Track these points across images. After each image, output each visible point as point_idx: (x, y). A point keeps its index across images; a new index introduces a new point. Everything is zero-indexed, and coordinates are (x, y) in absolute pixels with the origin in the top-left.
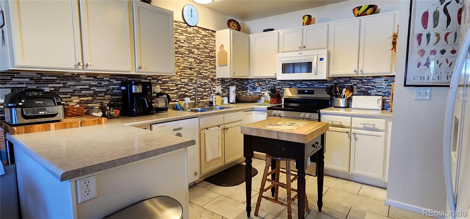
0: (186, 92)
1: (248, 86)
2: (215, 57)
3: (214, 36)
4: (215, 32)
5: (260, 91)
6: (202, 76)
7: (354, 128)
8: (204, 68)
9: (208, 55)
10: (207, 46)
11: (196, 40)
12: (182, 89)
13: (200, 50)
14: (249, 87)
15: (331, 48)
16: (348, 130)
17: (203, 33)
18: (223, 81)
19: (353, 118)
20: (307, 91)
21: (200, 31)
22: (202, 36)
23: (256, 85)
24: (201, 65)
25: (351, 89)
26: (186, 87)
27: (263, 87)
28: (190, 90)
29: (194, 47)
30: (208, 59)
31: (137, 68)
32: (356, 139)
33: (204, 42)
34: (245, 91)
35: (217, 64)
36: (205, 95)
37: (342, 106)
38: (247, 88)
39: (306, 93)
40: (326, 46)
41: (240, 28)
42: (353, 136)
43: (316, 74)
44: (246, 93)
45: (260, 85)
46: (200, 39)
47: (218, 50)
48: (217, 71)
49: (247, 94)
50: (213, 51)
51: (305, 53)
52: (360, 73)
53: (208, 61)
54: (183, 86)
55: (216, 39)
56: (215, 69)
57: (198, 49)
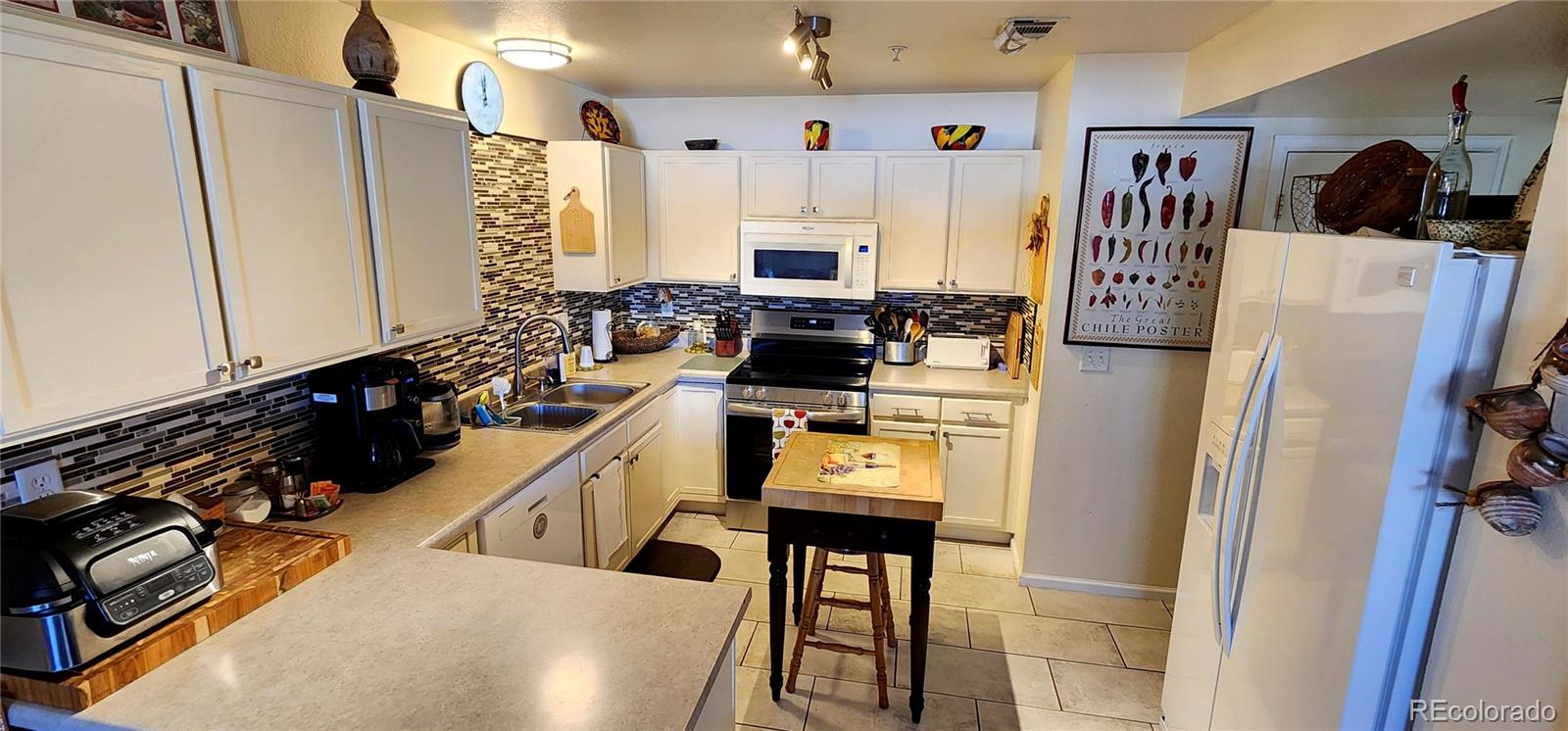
0: (482, 356)
1: (631, 298)
2: (547, 225)
3: (542, 159)
4: (543, 143)
5: (672, 314)
6: (521, 292)
7: (946, 422)
8: (525, 267)
9: (531, 221)
10: (528, 193)
11: (500, 180)
12: (472, 349)
13: (511, 211)
14: (634, 301)
15: (882, 220)
16: (933, 427)
17: (517, 151)
18: (571, 297)
19: (943, 399)
20: (815, 322)
21: (509, 146)
22: (512, 162)
23: (662, 296)
24: (516, 258)
25: (923, 320)
26: (482, 338)
27: (682, 303)
28: (493, 344)
29: (493, 205)
30: (532, 235)
31: (387, 329)
32: (949, 446)
33: (520, 181)
34: (622, 313)
35: (556, 246)
36: (530, 352)
37: (895, 361)
38: (630, 303)
39: (813, 327)
40: (871, 215)
41: (618, 130)
42: (942, 440)
43: (849, 286)
44: (625, 317)
45: (673, 297)
46: (508, 173)
47: (557, 204)
48: (555, 267)
49: (629, 321)
50: (543, 206)
51: (820, 229)
52: (948, 286)
53: (532, 242)
54: (475, 336)
55: (549, 167)
56: (549, 262)
57: (505, 207)
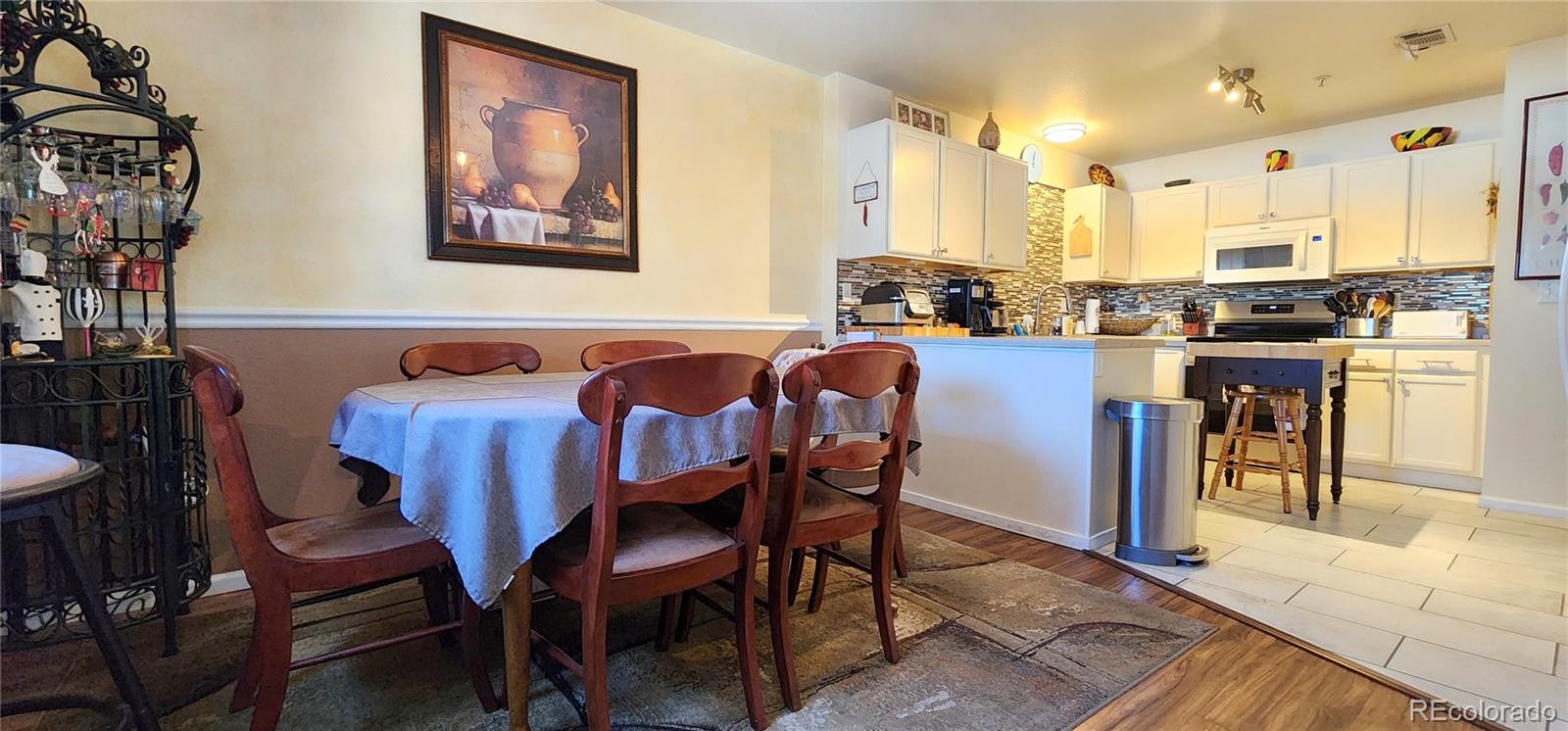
0: (1018, 306)
1: (1116, 302)
2: (1061, 240)
3: (1061, 200)
4: (1064, 191)
5: (1148, 312)
6: (1041, 276)
7: (1402, 371)
8: (1046, 262)
9: (1051, 236)
10: (1052, 219)
11: (1037, 209)
12: (1013, 300)
13: (1041, 227)
14: (1118, 304)
15: (1339, 216)
16: (1388, 375)
17: (1047, 194)
18: (1072, 287)
19: (1397, 351)
20: (1275, 307)
21: (1043, 190)
22: (1044, 200)
23: (1141, 298)
24: (1041, 255)
25: (1390, 299)
26: (1020, 296)
27: (1158, 303)
28: (1024, 302)
29: (1032, 223)
30: (1051, 244)
31: (986, 256)
32: (1406, 393)
33: (1048, 211)
34: (1108, 313)
35: (1066, 254)
36: (1044, 315)
37: (1363, 334)
38: (1116, 305)
39: (1273, 311)
40: (1327, 212)
41: (1113, 181)
42: (1398, 388)
43: (1303, 268)
44: (1111, 316)
45: (1150, 299)
46: (1041, 206)
47: (1068, 226)
48: (1063, 267)
49: (1114, 319)
50: (1059, 228)
51: (1274, 226)
52: (1410, 263)
53: (1051, 248)
54: (1015, 294)
55: (1065, 205)
56: (1061, 263)
57: (1039, 225)
